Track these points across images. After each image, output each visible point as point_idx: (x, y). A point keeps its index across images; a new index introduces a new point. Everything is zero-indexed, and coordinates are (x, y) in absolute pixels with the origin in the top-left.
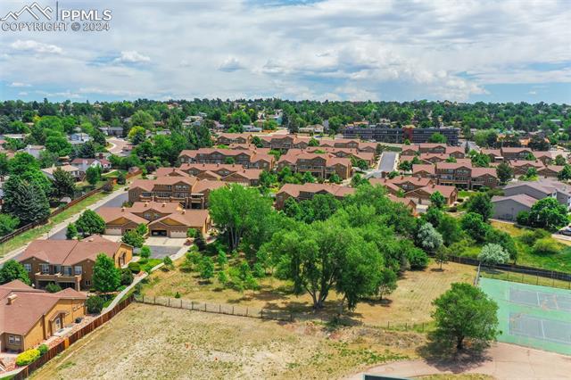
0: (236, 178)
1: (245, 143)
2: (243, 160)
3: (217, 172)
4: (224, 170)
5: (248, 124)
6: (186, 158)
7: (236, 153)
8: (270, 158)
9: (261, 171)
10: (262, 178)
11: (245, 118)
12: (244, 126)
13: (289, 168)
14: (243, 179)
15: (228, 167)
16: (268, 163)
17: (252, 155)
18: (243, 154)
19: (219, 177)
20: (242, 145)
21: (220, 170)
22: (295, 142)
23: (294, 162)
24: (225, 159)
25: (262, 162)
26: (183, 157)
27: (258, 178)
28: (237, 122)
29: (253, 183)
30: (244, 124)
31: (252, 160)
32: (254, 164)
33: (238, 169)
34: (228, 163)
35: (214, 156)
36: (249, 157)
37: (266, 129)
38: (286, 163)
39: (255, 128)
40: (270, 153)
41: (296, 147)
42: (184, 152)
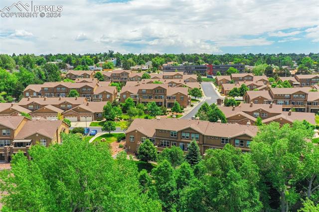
0: (79, 112)
1: (89, 77)
2: (86, 92)
3: (58, 106)
4: (66, 103)
5: (92, 65)
6: (31, 92)
7: (79, 86)
8: (112, 90)
9: (105, 104)
10: (107, 110)
11: (90, 61)
12: (89, 67)
13: (132, 99)
14: (86, 113)
15: (71, 100)
16: (111, 94)
17: (95, 88)
18: (86, 87)
19: (60, 111)
20: (86, 79)
21: (62, 104)
22: (131, 76)
23: (135, 93)
24: (68, 92)
25: (104, 93)
26: (28, 91)
27: (102, 111)
28: (83, 63)
29: (96, 116)
30: (89, 65)
31: (96, 92)
32: (97, 96)
33: (81, 102)
34: (72, 96)
35: (58, 89)
36: (93, 89)
37: (105, 68)
38: (128, 94)
39: (97, 68)
40: (112, 85)
41: (131, 79)
42: (30, 87)
